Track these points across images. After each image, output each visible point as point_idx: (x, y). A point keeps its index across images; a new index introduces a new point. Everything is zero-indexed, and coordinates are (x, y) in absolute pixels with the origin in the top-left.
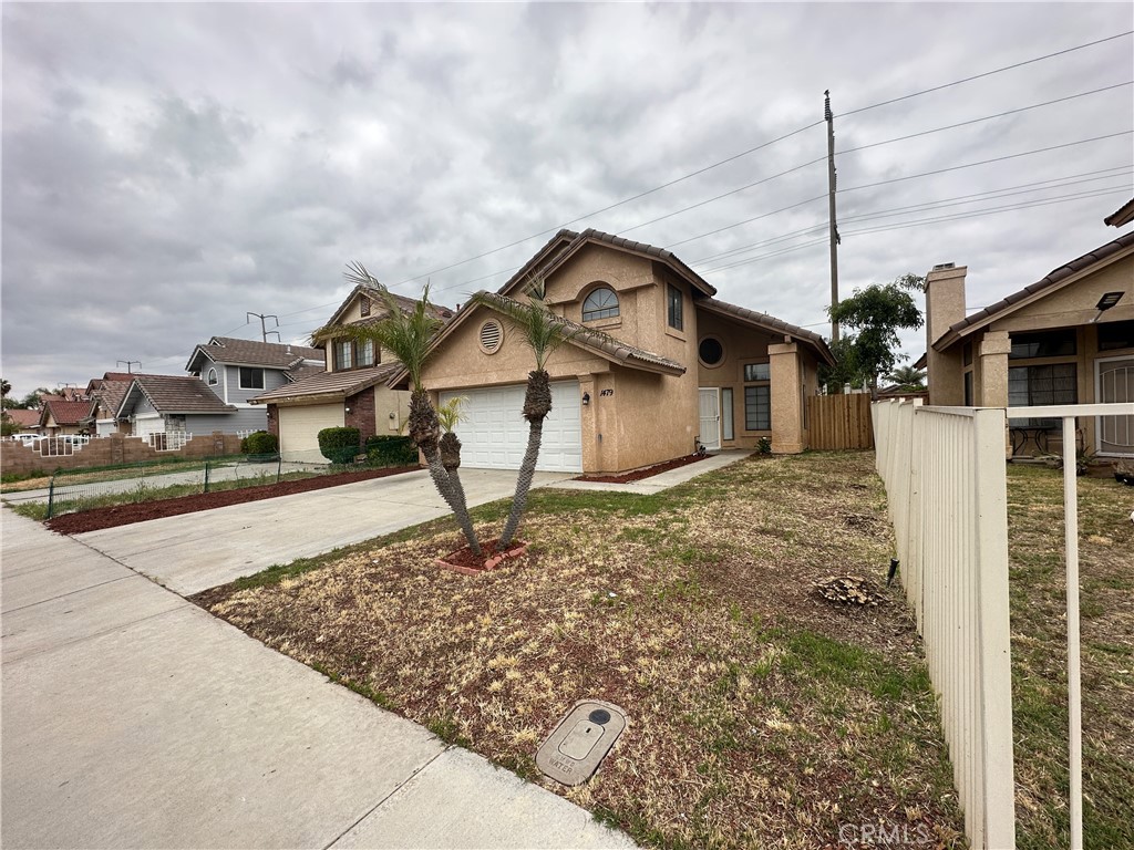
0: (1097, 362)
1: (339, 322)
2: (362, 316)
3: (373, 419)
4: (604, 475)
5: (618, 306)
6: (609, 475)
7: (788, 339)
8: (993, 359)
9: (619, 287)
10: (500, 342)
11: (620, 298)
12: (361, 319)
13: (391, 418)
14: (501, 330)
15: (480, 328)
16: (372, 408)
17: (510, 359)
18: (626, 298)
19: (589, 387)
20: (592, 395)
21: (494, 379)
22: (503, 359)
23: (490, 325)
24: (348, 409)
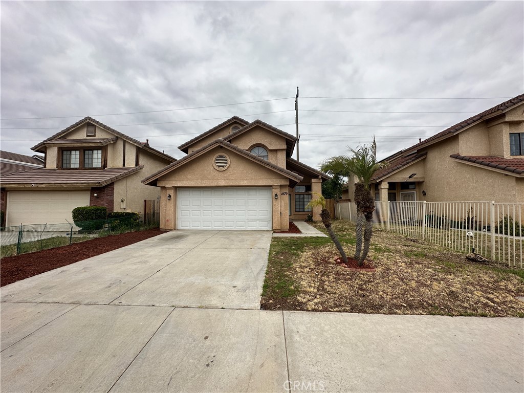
0: (401, 193)
1: (64, 138)
2: (87, 136)
3: (112, 201)
4: (282, 230)
5: (268, 156)
6: (284, 230)
7: (320, 177)
8: (384, 190)
9: (270, 147)
10: (228, 166)
11: (269, 153)
12: (85, 137)
13: (122, 201)
14: (229, 160)
15: (215, 157)
16: (112, 195)
17: (233, 174)
18: (271, 153)
19: (278, 191)
20: (278, 194)
21: (222, 183)
22: (229, 174)
23: (221, 156)
24: (96, 195)
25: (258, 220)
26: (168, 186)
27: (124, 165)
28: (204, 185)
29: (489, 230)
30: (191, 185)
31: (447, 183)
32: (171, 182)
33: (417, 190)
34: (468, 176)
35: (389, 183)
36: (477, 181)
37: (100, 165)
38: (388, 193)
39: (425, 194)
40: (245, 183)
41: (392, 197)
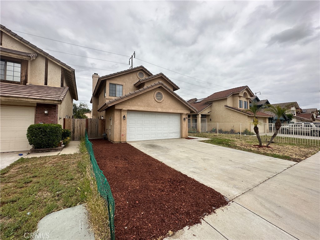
3: (57, 119)
10: (163, 99)
13: (60, 119)
14: (163, 96)
15: (156, 93)
17: (165, 105)
22: (163, 104)
23: (159, 93)
24: (46, 112)
25: (174, 132)
26: (124, 109)
27: (46, 83)
28: (149, 110)
29: (240, 134)
30: (141, 110)
31: (221, 116)
32: (127, 106)
33: (207, 118)
34: (230, 114)
35: (201, 115)
36: (234, 116)
37: (18, 80)
38: (201, 120)
39: (211, 120)
40: (171, 111)
41: (202, 121)
